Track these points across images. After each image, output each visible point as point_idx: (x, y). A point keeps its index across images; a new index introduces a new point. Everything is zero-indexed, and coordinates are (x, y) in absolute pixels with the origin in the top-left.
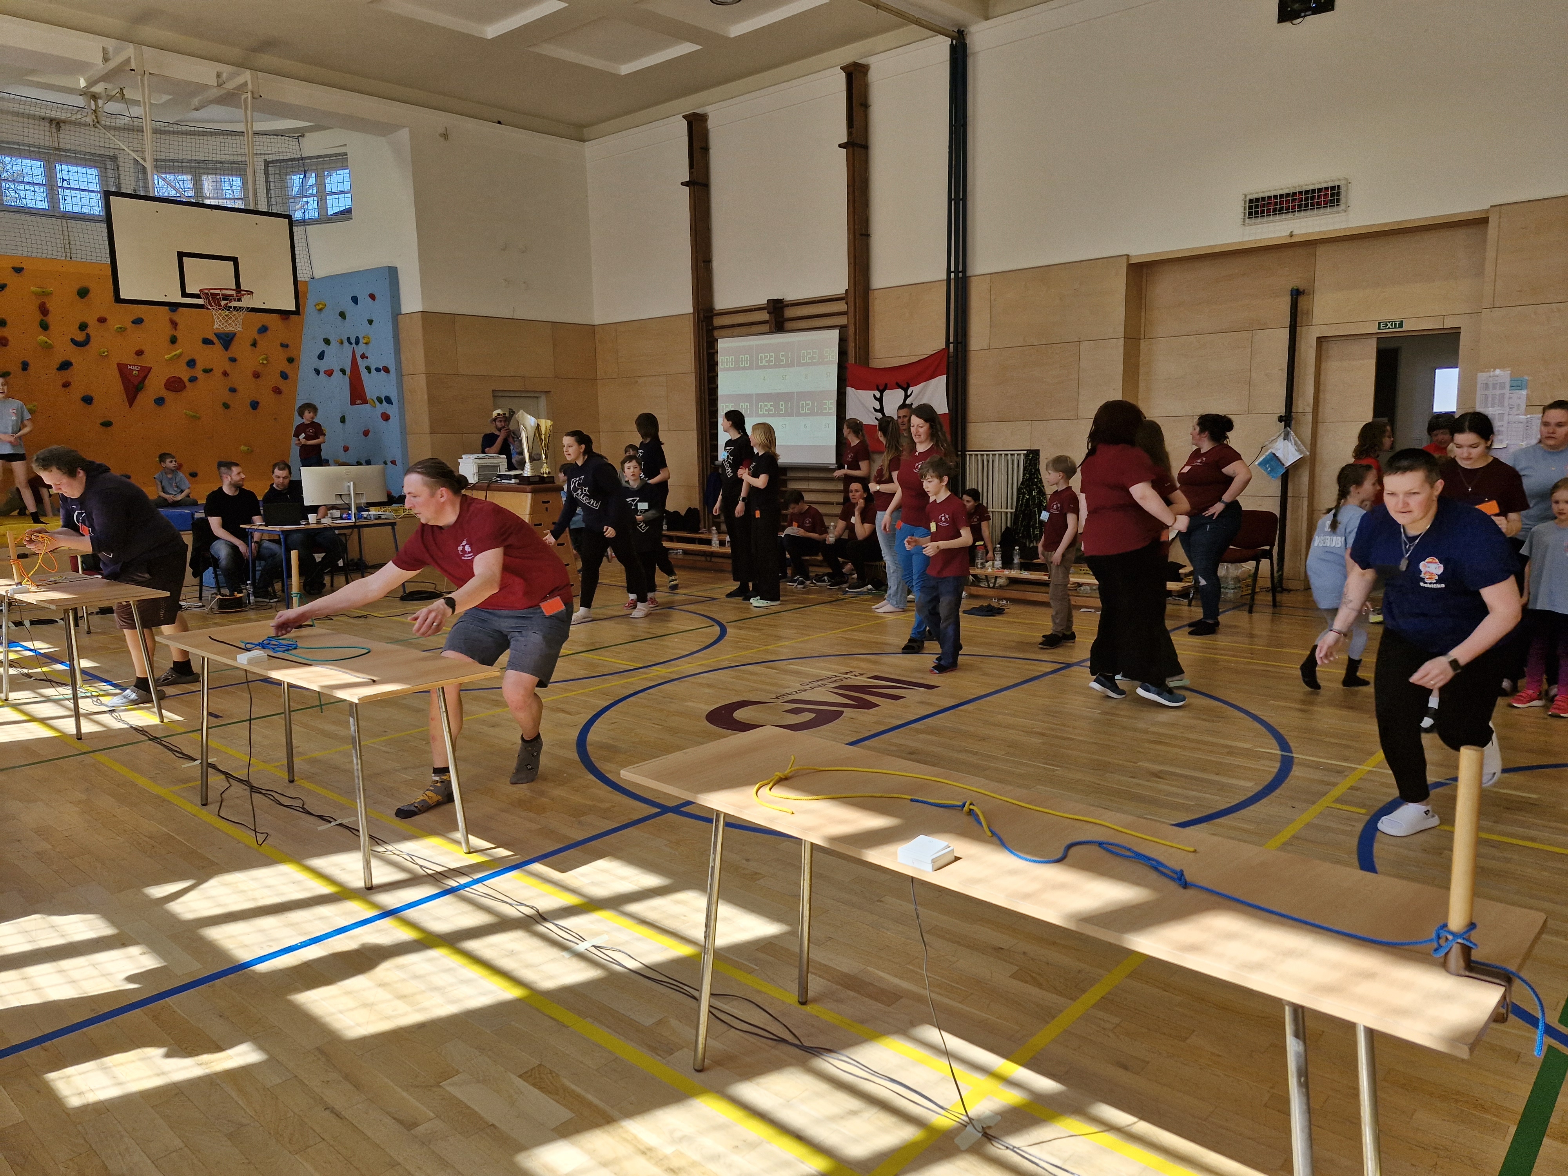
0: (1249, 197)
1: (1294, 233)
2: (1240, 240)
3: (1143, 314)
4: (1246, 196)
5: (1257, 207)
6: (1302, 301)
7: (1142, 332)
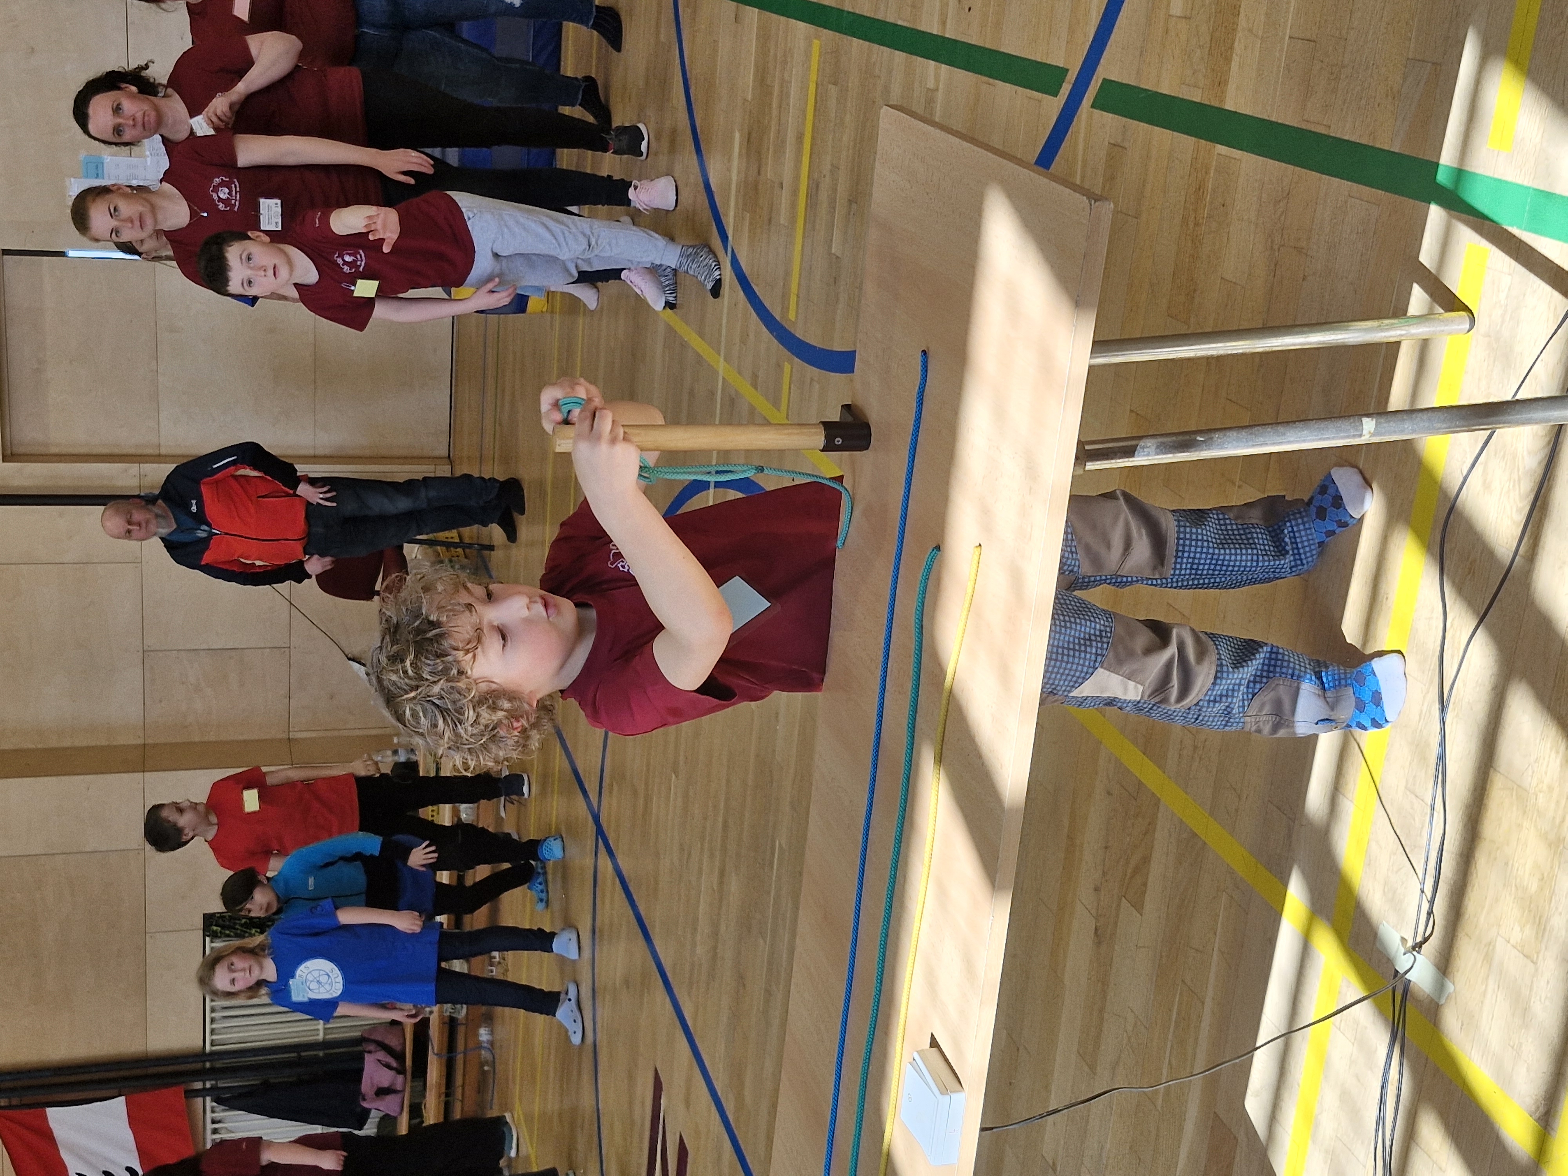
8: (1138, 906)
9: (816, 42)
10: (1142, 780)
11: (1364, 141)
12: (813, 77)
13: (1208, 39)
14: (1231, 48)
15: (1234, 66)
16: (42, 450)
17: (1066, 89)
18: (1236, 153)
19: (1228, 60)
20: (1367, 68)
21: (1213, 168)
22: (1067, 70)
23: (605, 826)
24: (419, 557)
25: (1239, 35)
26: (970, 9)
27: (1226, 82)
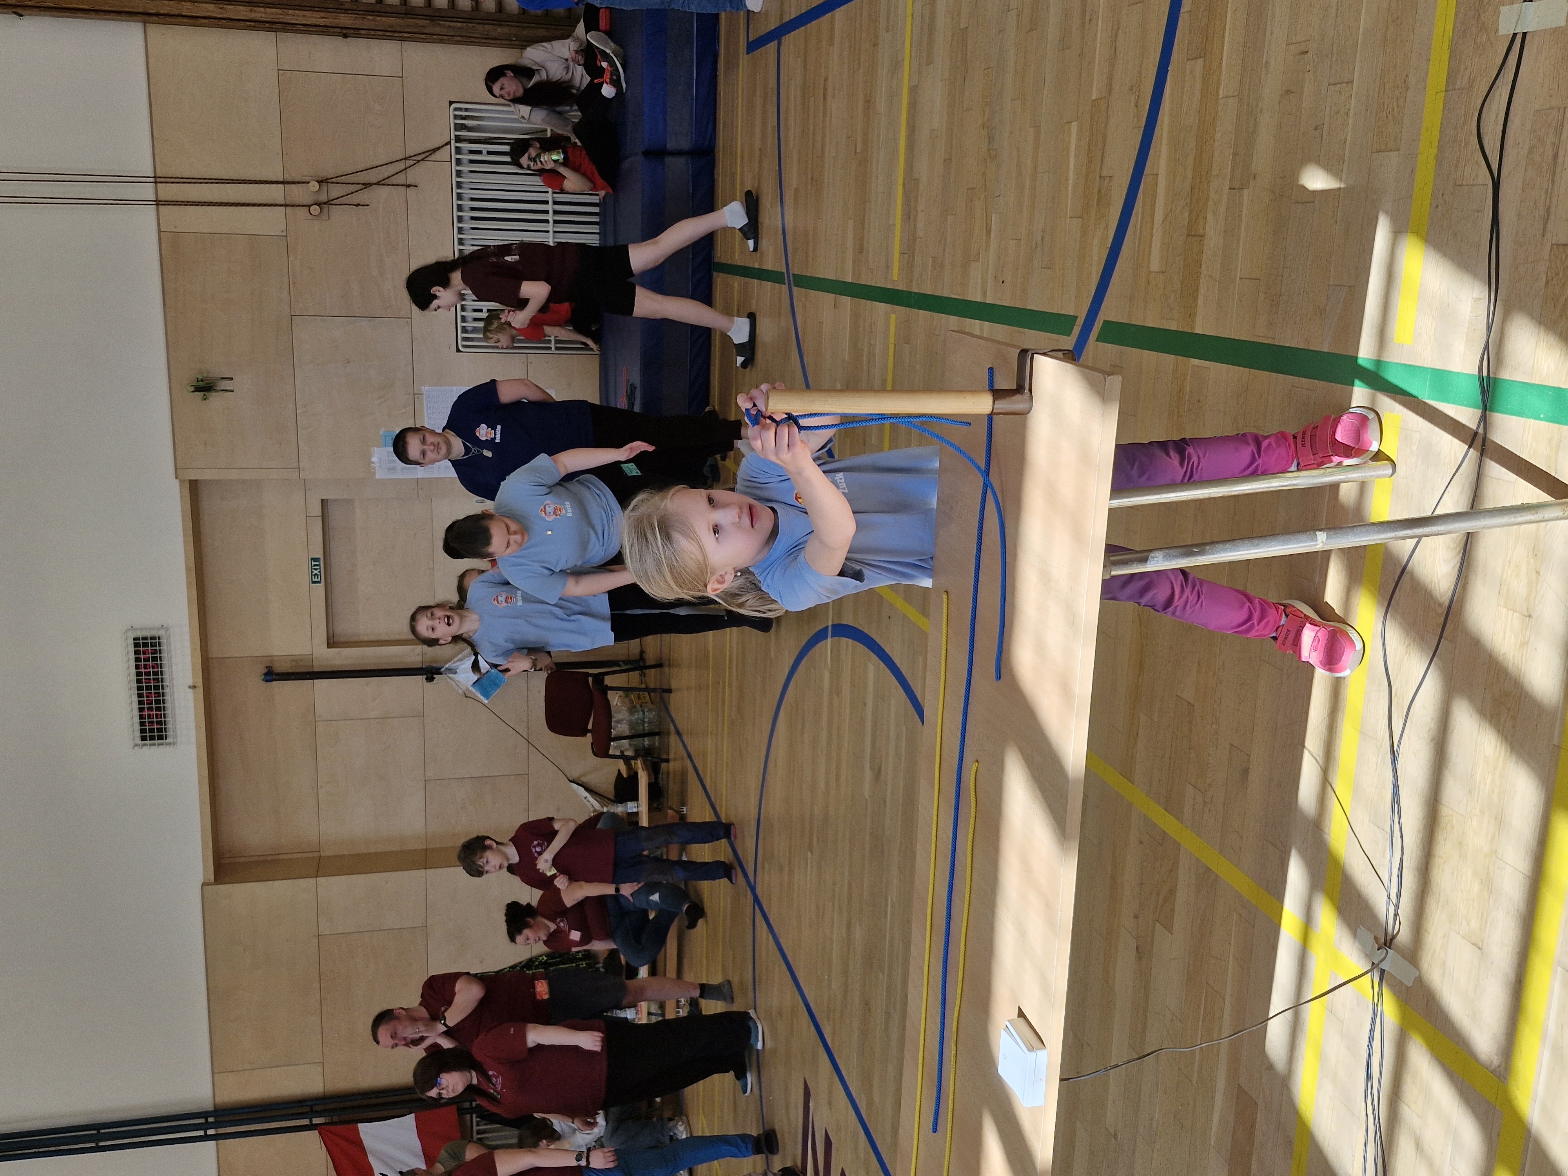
0: (138, 741)
1: (191, 684)
2: (195, 746)
3: (285, 857)
4: (136, 745)
5: (151, 731)
6: (280, 668)
7: (311, 855)
8: (1169, 927)
9: (893, 316)
10: (1165, 830)
11: (1301, 346)
12: (892, 340)
13: (1179, 285)
14: (1197, 290)
15: (1200, 302)
16: (356, 639)
17: (1076, 330)
18: (1206, 363)
19: (1196, 299)
20: (1300, 294)
21: (1189, 376)
22: (1077, 317)
23: (759, 895)
24: (619, 704)
25: (1202, 280)
26: (1003, 282)
27: (1195, 314)
